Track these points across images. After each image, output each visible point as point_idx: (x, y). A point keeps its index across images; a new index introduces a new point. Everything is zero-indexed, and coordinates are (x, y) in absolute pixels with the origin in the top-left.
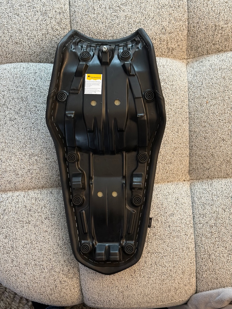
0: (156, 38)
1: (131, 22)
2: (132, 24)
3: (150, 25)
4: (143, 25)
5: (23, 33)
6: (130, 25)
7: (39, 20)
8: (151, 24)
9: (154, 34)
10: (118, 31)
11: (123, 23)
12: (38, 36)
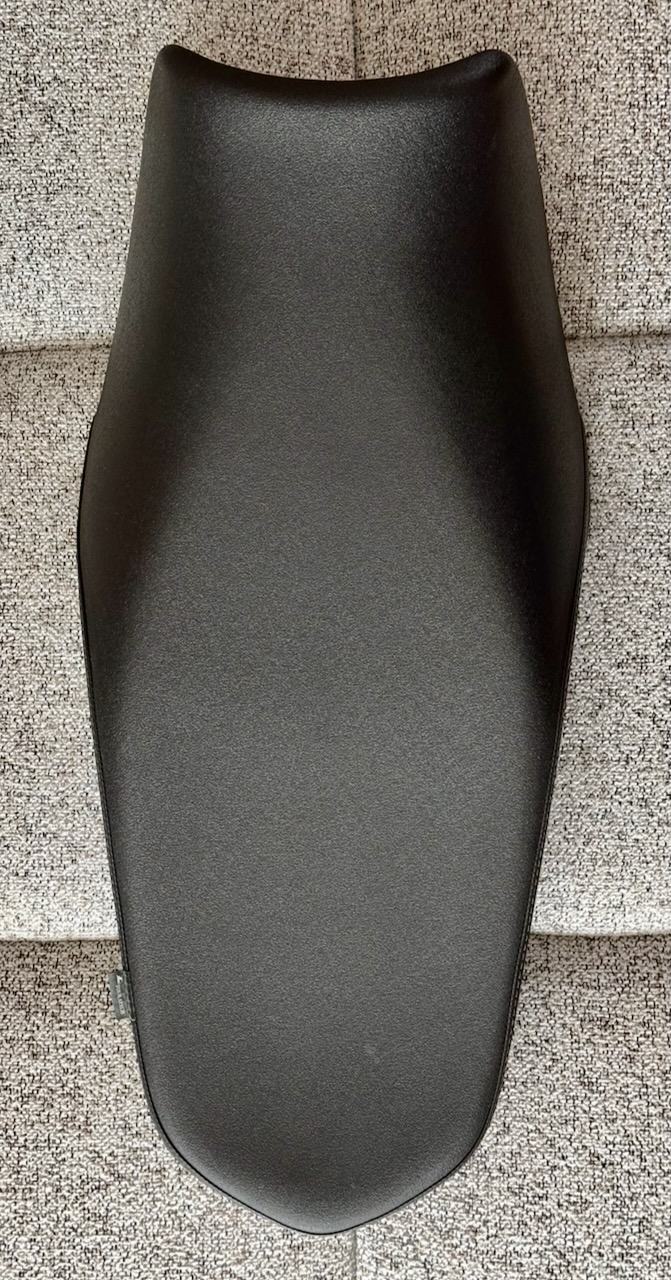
5: (575, 1069)
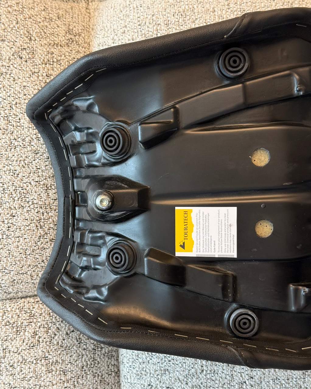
0: (44, 75)
1: (8, 142)
2: (12, 138)
3: (12, 91)
4: (14, 107)
6: (16, 144)
7: (12, 383)
8: (8, 87)
9: (36, 78)
10: (32, 174)
11: (10, 163)
12: (54, 382)
